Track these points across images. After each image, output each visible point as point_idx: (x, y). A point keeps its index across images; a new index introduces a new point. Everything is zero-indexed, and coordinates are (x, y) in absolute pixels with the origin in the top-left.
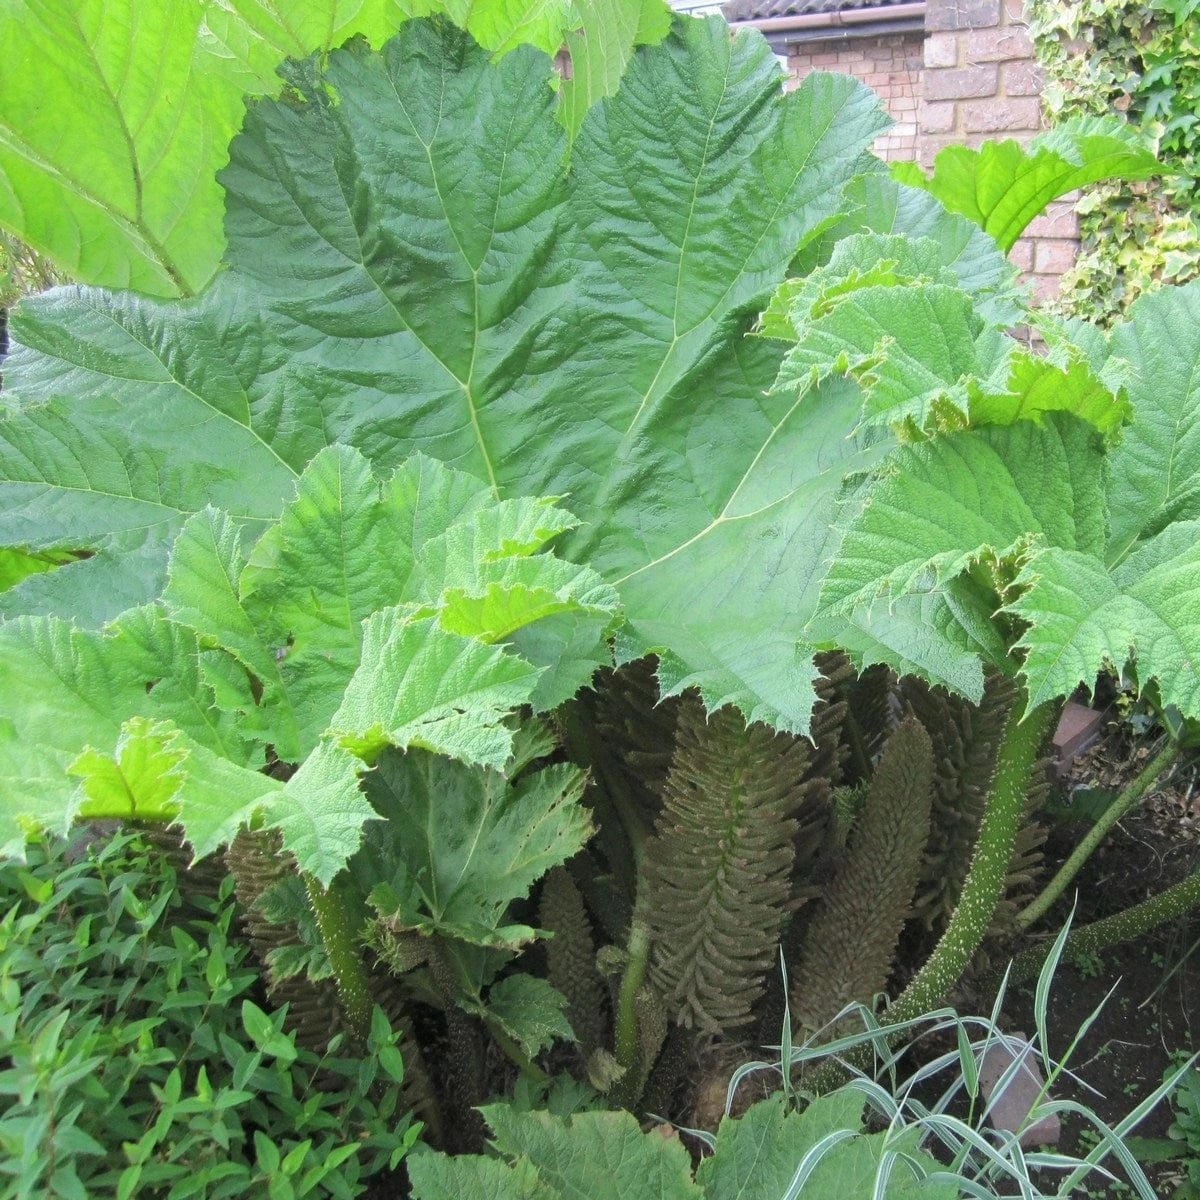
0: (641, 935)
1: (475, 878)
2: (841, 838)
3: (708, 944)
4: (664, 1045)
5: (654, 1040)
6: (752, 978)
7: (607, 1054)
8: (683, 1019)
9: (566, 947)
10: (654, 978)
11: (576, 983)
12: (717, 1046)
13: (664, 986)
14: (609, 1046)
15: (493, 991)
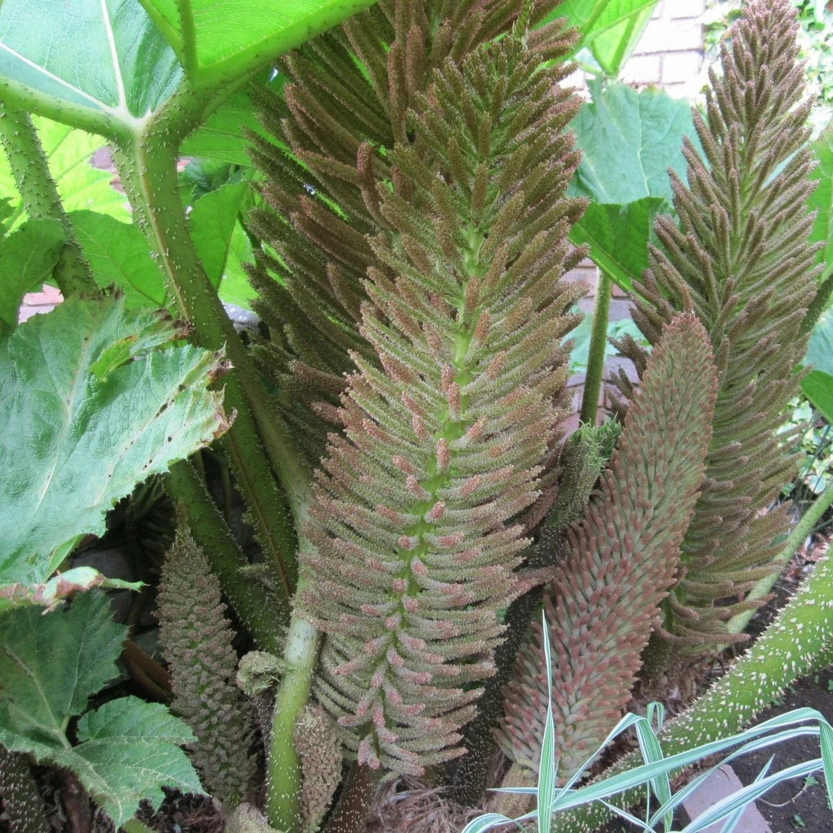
0: (303, 635)
1: (38, 534)
2: (585, 492)
3: (392, 656)
4: (336, 796)
5: (322, 790)
6: (466, 690)
7: (255, 812)
8: (365, 755)
9: (196, 659)
10: (322, 698)
11: (213, 713)
12: (403, 795)
13: (336, 709)
14: (259, 801)
15: (82, 724)
